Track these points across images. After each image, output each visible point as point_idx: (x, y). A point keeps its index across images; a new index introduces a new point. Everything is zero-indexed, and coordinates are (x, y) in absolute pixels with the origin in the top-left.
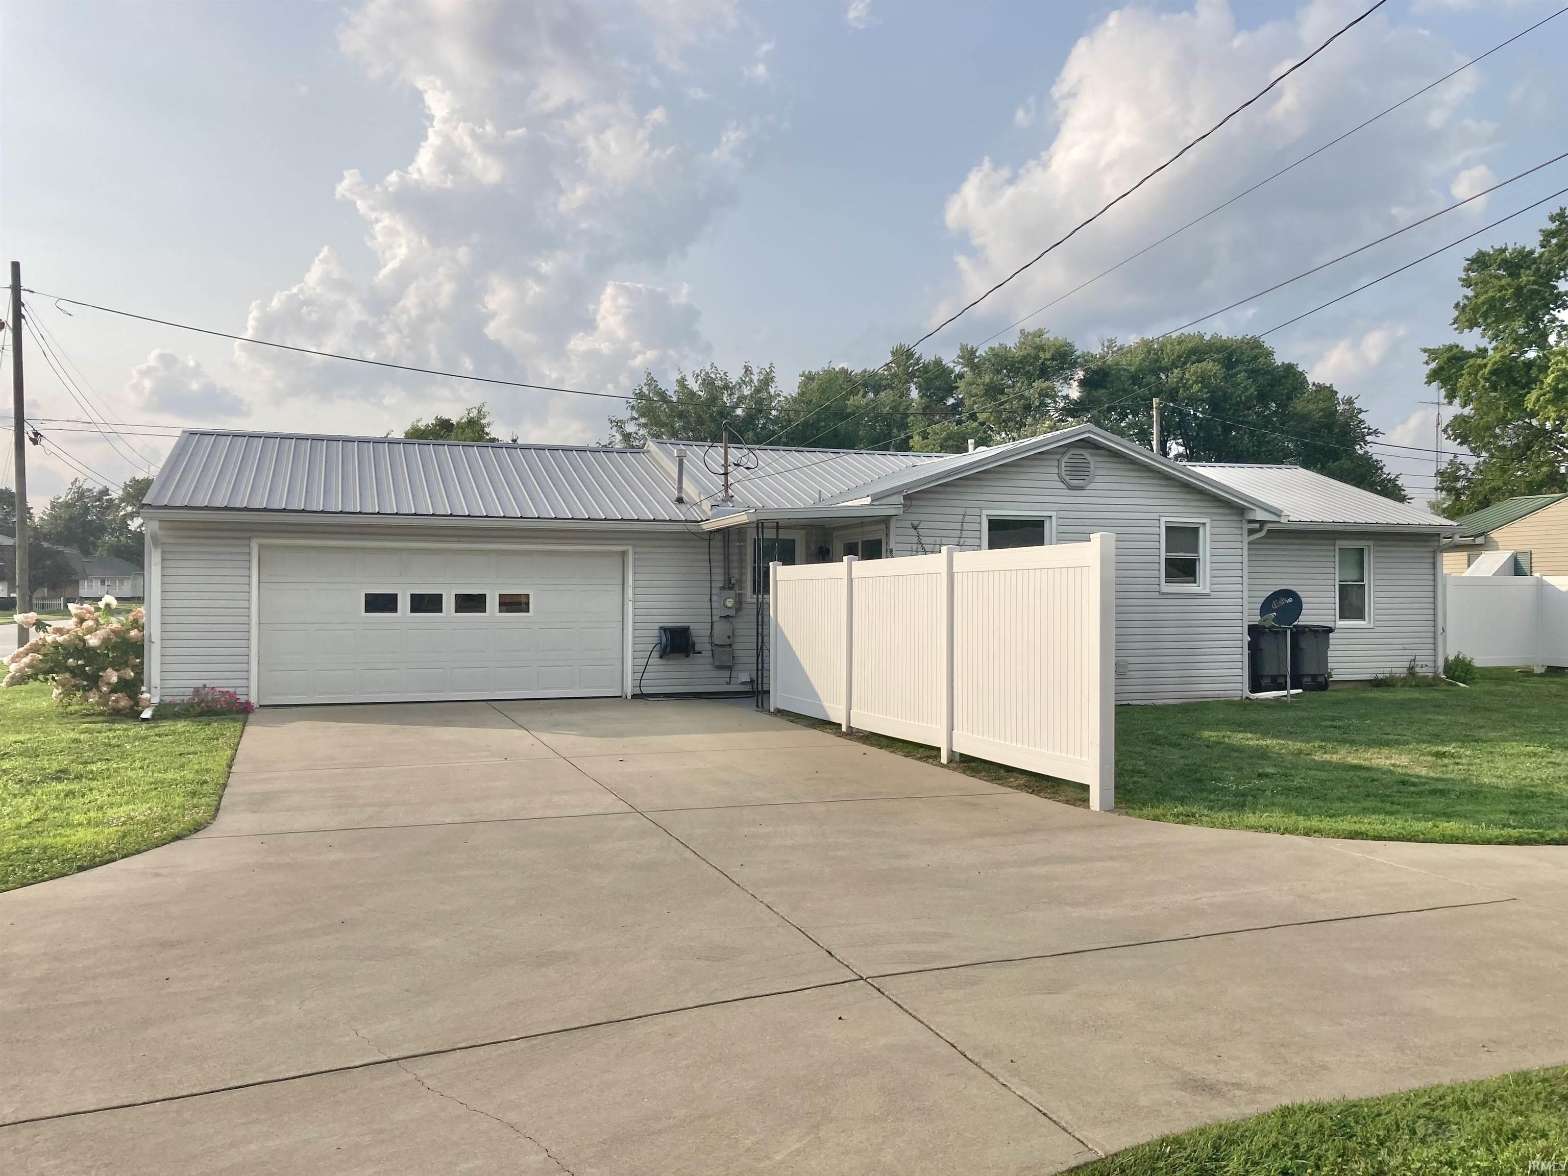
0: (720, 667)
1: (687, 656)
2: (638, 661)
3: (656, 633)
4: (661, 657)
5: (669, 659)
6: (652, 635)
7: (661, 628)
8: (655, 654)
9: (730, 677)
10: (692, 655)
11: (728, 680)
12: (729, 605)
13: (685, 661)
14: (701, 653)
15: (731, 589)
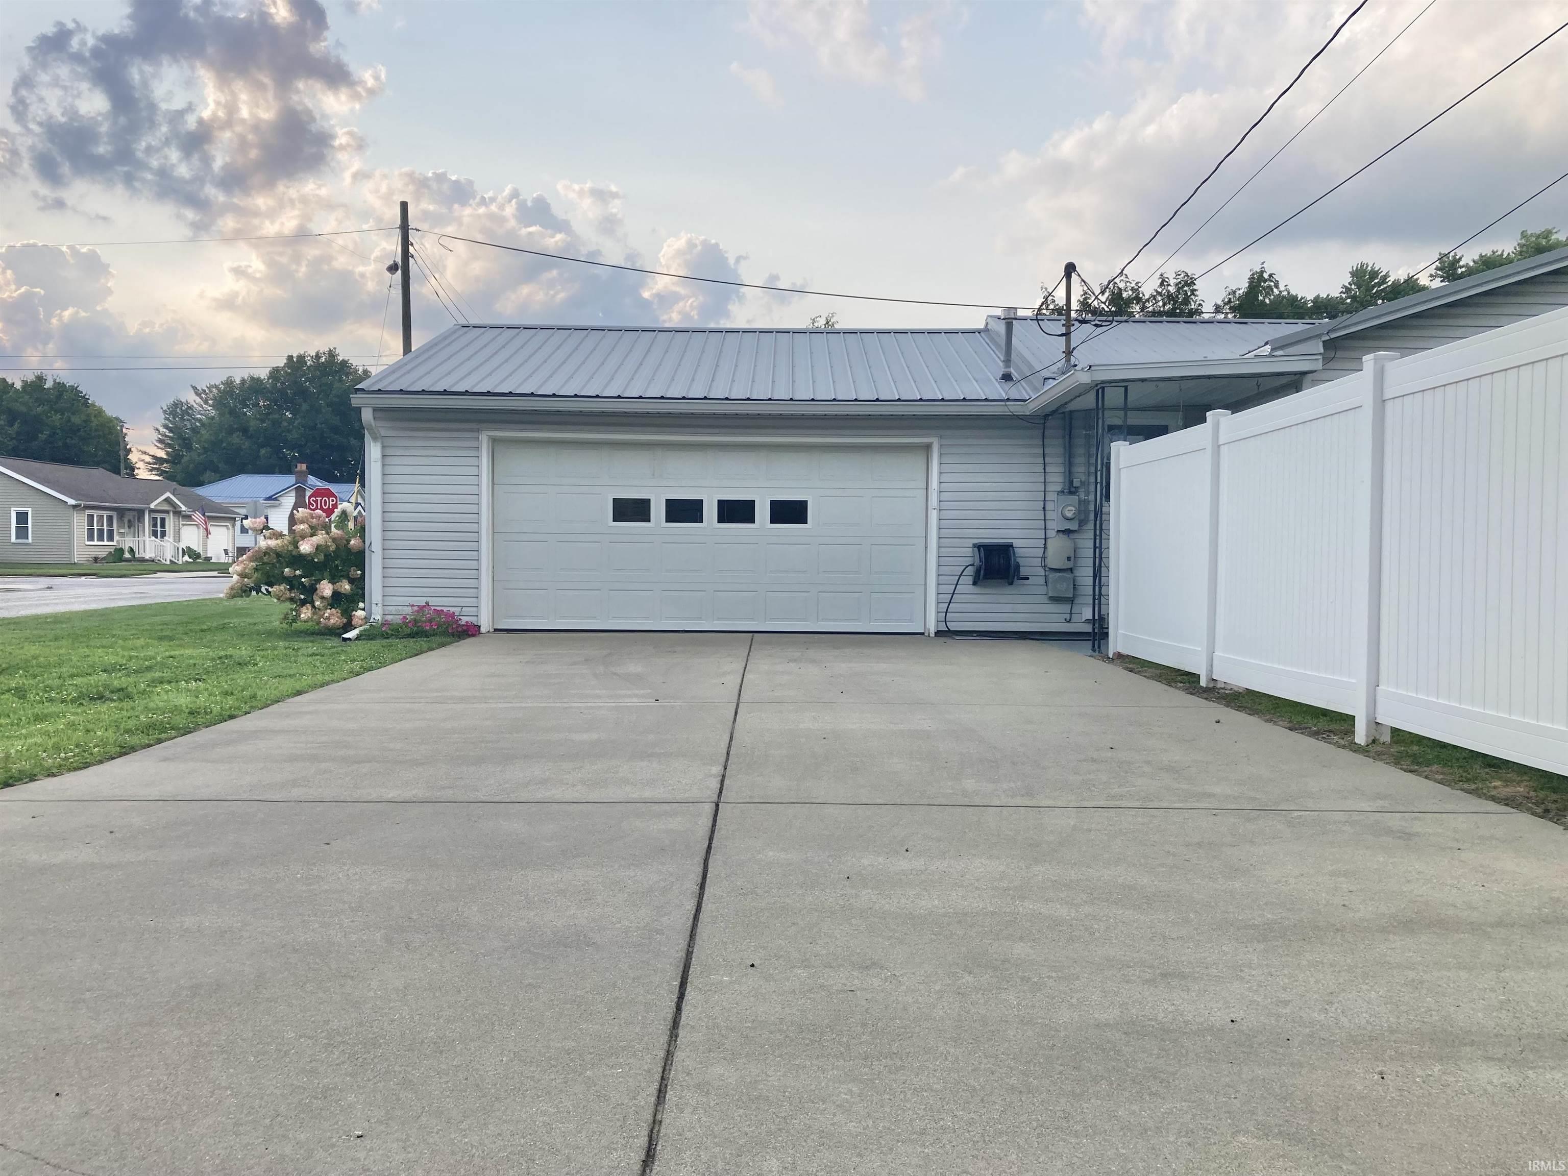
0: (1055, 600)
1: (1011, 584)
2: (944, 589)
3: (969, 551)
4: (975, 583)
5: (985, 587)
6: (965, 555)
7: (975, 546)
8: (968, 579)
9: (1071, 613)
10: (1016, 582)
11: (1068, 617)
12: (1069, 515)
13: (1009, 590)
14: (1028, 579)
15: (1071, 493)
